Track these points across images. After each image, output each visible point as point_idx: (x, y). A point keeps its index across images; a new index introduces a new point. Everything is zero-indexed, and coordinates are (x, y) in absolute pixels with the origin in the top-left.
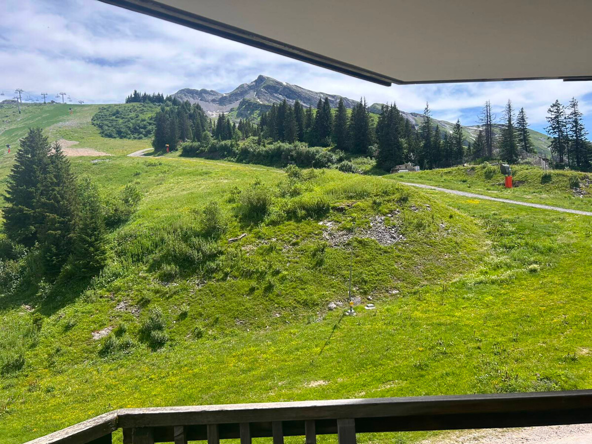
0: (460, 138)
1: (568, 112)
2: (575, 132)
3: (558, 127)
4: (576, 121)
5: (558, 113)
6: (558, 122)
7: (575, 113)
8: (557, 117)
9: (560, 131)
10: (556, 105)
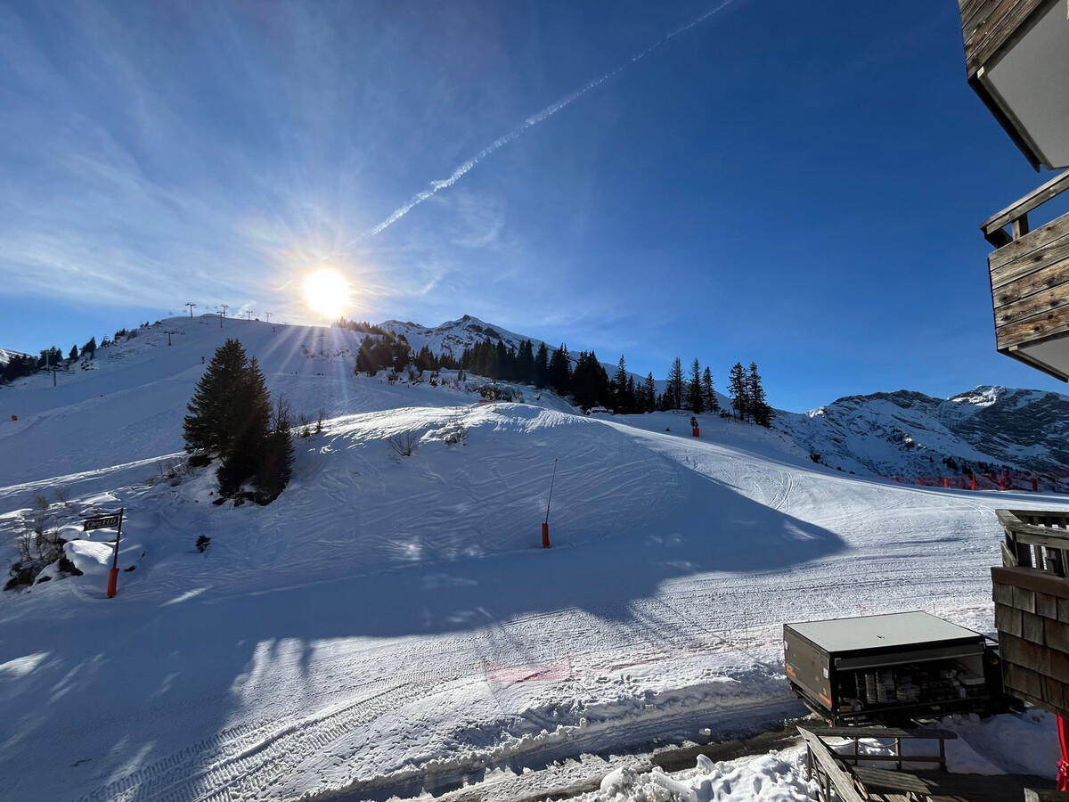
0: (651, 389)
1: (749, 374)
2: (755, 392)
3: (739, 387)
4: (755, 383)
5: (740, 375)
6: (740, 382)
7: (754, 376)
8: (738, 378)
9: (742, 391)
10: (739, 366)
